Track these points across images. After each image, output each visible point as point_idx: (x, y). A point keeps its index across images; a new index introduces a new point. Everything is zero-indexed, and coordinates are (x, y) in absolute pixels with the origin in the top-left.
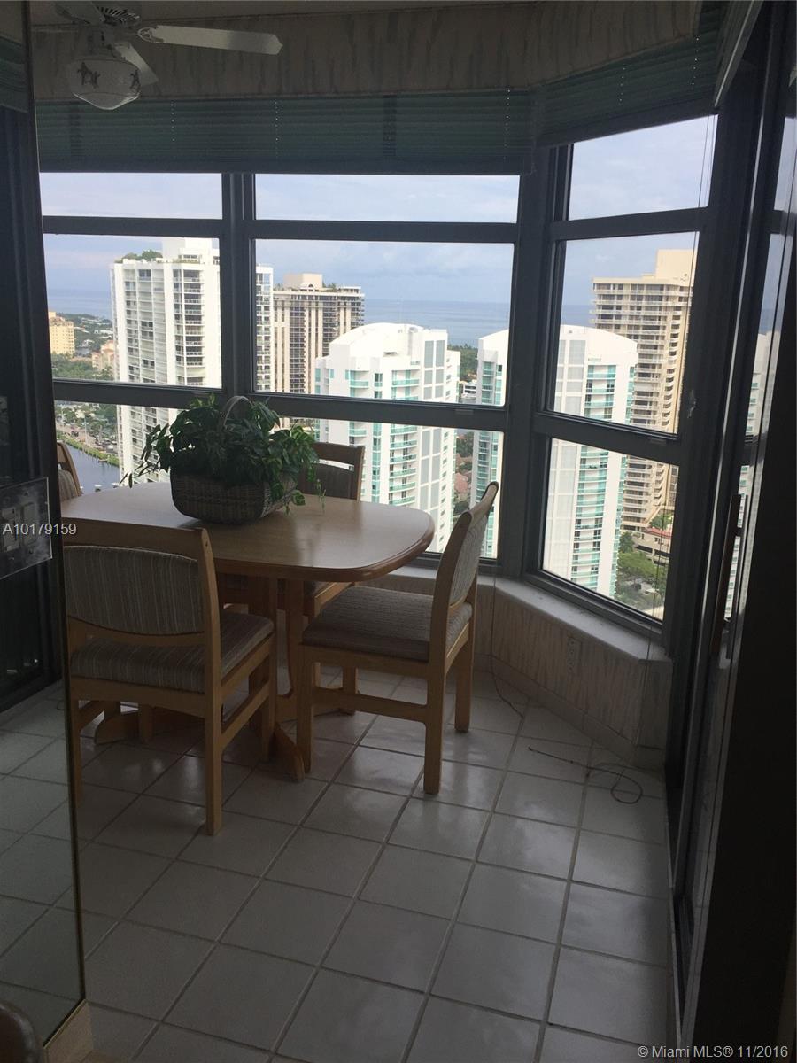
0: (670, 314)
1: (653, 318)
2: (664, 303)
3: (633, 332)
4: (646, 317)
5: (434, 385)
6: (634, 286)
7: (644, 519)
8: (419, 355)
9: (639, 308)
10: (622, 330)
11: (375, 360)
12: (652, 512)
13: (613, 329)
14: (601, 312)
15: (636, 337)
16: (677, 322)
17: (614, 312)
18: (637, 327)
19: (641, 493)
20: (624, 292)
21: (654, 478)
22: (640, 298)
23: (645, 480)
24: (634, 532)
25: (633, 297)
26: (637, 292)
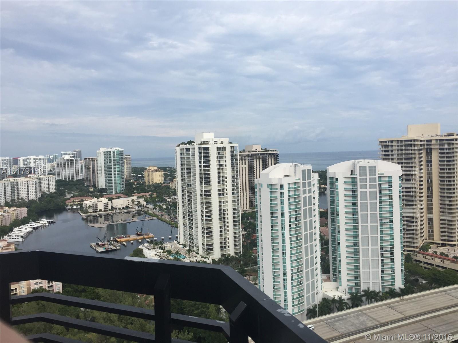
0: (417, 152)
1: (409, 154)
2: (413, 148)
3: (400, 161)
4: (405, 154)
5: (307, 188)
6: (398, 141)
7: (417, 247)
8: (299, 176)
9: (402, 150)
10: (394, 161)
11: (280, 179)
12: (420, 243)
13: (390, 160)
14: (384, 153)
15: (402, 163)
16: (421, 155)
17: (390, 153)
18: (402, 159)
19: (413, 234)
20: (394, 143)
21: (419, 227)
22: (401, 146)
23: (415, 228)
24: (412, 253)
25: (398, 146)
26: (400, 143)
